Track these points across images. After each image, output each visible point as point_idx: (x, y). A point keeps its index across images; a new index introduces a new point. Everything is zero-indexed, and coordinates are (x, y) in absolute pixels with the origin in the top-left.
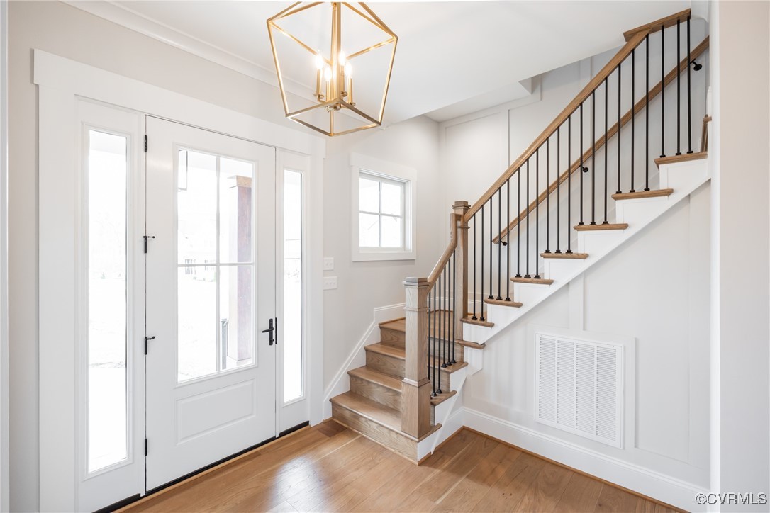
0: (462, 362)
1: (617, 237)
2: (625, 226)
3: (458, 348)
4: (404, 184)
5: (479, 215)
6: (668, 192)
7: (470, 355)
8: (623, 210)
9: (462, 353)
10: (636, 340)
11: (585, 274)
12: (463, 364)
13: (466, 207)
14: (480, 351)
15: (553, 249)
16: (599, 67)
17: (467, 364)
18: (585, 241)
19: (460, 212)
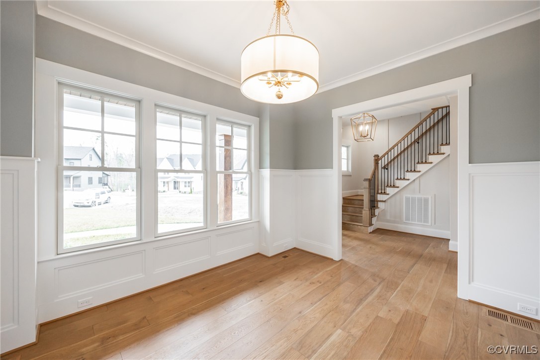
0: (377, 207)
1: (429, 166)
2: (431, 163)
3: (376, 203)
4: (347, 147)
5: (383, 159)
6: (444, 154)
7: (380, 205)
8: (431, 158)
9: (377, 204)
10: (435, 195)
11: (419, 177)
12: (378, 207)
13: (378, 156)
14: (384, 203)
15: (409, 170)
16: (423, 118)
17: (379, 208)
18: (420, 167)
19: (377, 158)
